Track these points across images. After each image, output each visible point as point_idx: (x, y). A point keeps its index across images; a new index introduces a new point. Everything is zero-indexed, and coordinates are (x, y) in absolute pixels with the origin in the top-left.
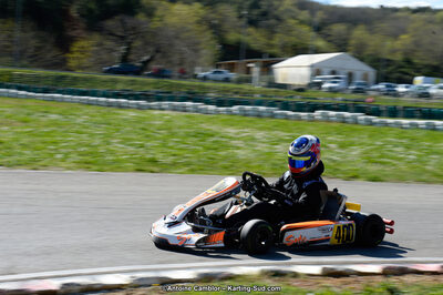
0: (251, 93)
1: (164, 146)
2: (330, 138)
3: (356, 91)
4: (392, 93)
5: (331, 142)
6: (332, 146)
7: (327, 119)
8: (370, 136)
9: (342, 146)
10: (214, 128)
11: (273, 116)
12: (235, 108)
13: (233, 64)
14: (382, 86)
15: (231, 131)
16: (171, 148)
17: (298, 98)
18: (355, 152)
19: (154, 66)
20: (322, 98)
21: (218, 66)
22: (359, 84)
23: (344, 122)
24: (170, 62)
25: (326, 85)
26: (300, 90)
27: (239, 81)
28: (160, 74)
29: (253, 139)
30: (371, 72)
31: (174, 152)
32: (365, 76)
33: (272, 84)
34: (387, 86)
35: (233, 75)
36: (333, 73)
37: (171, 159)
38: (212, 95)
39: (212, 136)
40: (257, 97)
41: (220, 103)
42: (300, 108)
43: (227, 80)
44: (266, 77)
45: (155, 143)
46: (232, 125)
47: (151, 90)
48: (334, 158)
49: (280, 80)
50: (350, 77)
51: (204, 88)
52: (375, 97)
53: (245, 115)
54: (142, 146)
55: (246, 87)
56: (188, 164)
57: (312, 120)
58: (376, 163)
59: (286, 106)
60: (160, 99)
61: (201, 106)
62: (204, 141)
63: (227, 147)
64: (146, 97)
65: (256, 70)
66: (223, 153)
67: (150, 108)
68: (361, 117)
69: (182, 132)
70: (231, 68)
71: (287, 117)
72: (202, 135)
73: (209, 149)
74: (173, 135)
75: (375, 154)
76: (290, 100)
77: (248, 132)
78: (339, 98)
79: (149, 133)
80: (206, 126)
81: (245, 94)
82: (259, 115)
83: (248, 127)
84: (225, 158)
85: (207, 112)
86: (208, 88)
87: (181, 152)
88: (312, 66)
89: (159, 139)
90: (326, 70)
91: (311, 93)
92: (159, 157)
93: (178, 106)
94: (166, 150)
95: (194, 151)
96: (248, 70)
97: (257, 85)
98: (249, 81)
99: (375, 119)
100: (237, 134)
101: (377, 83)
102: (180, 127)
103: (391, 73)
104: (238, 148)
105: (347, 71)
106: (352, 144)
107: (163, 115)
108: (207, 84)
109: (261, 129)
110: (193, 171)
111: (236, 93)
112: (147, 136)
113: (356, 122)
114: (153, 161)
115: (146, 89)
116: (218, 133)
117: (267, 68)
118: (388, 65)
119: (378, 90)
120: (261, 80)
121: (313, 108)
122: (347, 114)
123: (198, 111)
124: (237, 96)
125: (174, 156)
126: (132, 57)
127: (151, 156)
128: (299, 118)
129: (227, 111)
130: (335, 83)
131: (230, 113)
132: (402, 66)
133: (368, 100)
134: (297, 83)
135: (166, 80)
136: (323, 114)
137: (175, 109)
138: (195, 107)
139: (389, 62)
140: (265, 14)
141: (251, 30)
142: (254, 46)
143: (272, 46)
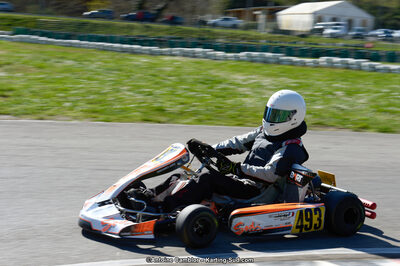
0: (257, 39)
1: (173, 93)
2: (336, 85)
3: (356, 37)
4: (389, 38)
5: (338, 89)
6: (339, 93)
7: (332, 65)
8: (376, 83)
9: (349, 93)
10: (222, 74)
11: (279, 62)
12: (242, 54)
13: (240, 11)
14: (380, 32)
15: (239, 77)
16: (180, 96)
17: (302, 44)
18: (362, 100)
19: (167, 14)
20: (325, 44)
21: (226, 13)
22: (359, 30)
23: (348, 68)
24: (183, 10)
25: (328, 31)
26: (303, 36)
27: (247, 28)
28: (173, 21)
29: (260, 86)
30: (369, 19)
31: (182, 100)
32: (364, 23)
33: (277, 30)
34: (386, 32)
35: (240, 22)
36: (334, 20)
37: (179, 108)
38: (221, 41)
39: (220, 83)
40: (263, 42)
41: (228, 49)
42: (303, 53)
43: (235, 27)
44: (272, 24)
45: (165, 91)
46: (239, 71)
47: (164, 35)
48: (342, 106)
49: (284, 26)
50: (350, 24)
51: (214, 34)
52: (373, 42)
53: (252, 61)
54: (150, 94)
55: (252, 33)
56: (195, 113)
57: (317, 66)
58: (385, 112)
59: (290, 52)
60: (172, 45)
61: (210, 52)
62: (212, 88)
63: (234, 95)
64: (160, 43)
65: (262, 17)
66: (230, 101)
67: (162, 54)
68: (365, 63)
69: (190, 79)
70: (239, 15)
71: (293, 63)
72: (210, 82)
73: (217, 97)
74: (182, 81)
75: (383, 102)
76: (294, 45)
77: (255, 79)
78: (340, 44)
79: (158, 80)
80: (214, 73)
81: (251, 40)
82: (266, 61)
83: (254, 73)
84: (233, 107)
85: (216, 58)
86: (218, 34)
87: (189, 101)
88: (315, 13)
89: (169, 86)
90: (327, 17)
91: (314, 39)
92: (167, 105)
93: (188, 52)
94: (174, 98)
95: (202, 99)
96: (255, 18)
97: (263, 32)
98: (255, 27)
99: (379, 65)
100: (244, 81)
101: (375, 28)
102: (189, 74)
103: (387, 19)
104: (246, 96)
105: (347, 18)
106: (358, 91)
107: (173, 61)
108: (216, 30)
109: (268, 75)
110: (200, 121)
111: (243, 39)
112: (157, 83)
113: (360, 68)
114: (161, 110)
115: (161, 34)
116: (225, 80)
117: (272, 16)
118: (385, 13)
119: (376, 36)
120: (266, 27)
121: (317, 54)
122: (351, 60)
123: (207, 57)
124: (245, 42)
125: (182, 104)
126: (147, 5)
127: (159, 105)
128: (304, 64)
129: (235, 57)
130: (336, 29)
131: (238, 59)
132: (396, 14)
133: (367, 45)
134: (300, 29)
135: (179, 26)
136: (328, 61)
137: (185, 55)
138: (204, 53)
139: (385, 10)
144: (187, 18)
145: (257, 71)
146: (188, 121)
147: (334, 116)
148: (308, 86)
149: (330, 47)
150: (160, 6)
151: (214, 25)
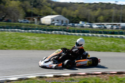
0: (35, 26)
1: (9, 42)
2: (57, 39)
3: (64, 26)
4: (73, 26)
5: (57, 40)
6: (57, 41)
7: (56, 33)
8: (68, 38)
9: (60, 41)
10: (24, 36)
11: (41, 33)
12: (30, 31)
13: (29, 18)
14: (71, 24)
15: (29, 37)
16: (11, 42)
17: (48, 28)
18: (64, 42)
19: (6, 19)
20: (55, 28)
21: (25, 19)
22: (65, 24)
23: (60, 34)
24: (11, 18)
25: (56, 24)
26: (49, 25)
27: (31, 23)
28: (8, 21)
29: (35, 39)
30: (68, 20)
32: (66, 21)
33: (41, 24)
34: (72, 24)
35: (29, 21)
36: (58, 20)
37: (11, 46)
38: (23, 27)
39: (23, 39)
40: (36, 27)
41: (25, 29)
42: (48, 30)
43: (28, 23)
44: (39, 22)
45: (6, 41)
46: (29, 36)
47: (5, 26)
48: (58, 44)
49: (43, 23)
50: (62, 22)
51: (21, 25)
52: (69, 27)
53: (33, 33)
54: (2, 42)
55: (33, 25)
56: (16, 47)
57: (52, 34)
58: (69, 45)
59: (44, 30)
60: (8, 28)
61: (20, 30)
62: (21, 40)
63: (28, 42)
64: (4, 28)
65: (36, 20)
66: (26, 44)
67: (5, 31)
68: (65, 33)
69: (14, 38)
70: (29, 19)
71: (45, 33)
72: (20, 39)
73: (22, 42)
74: (12, 39)
75: (69, 43)
76: (46, 28)
77: (33, 37)
78: (59, 28)
79: (4, 38)
80: (21, 36)
81: (33, 27)
82: (37, 33)
83: (33, 36)
84: (27, 45)
85: (22, 32)
86: (22, 25)
87: (14, 44)
88: (52, 19)
89: (7, 40)
90: (56, 20)
91: (52, 26)
92: (7, 45)
93: (13, 30)
95: (18, 43)
96: (34, 20)
97: (36, 24)
98: (34, 23)
99: (69, 33)
100: (30, 38)
101: (70, 23)
102: (14, 36)
103: (73, 21)
104: (31, 42)
105: (61, 20)
106: (63, 40)
107: (8, 33)
108: (22, 24)
109: (37, 37)
110: (17, 49)
111: (30, 26)
112: (4, 39)
113: (64, 34)
114: (6, 46)
115: (4, 25)
116: (25, 38)
117: (39, 19)
118: (72, 19)
119: (70, 25)
120: (37, 23)
121: (52, 30)
122: (61, 32)
123: (19, 31)
124: (31, 27)
125: (12, 44)
127: (5, 45)
128: (48, 33)
129: (28, 31)
130: (58, 23)
131: (29, 32)
132: (76, 19)
133: (67, 28)
134: (47, 23)
135: (10, 23)
136: (55, 32)
137: (12, 31)
138: (18, 30)
139: (73, 18)
140: (38, 4)
141: (34, 8)
142: (35, 13)
143: (40, 13)
144: (13, 20)
145: (34, 35)
146: (14, 49)
147: (56, 47)
148: (49, 39)
149: (56, 28)
150: (3, 16)
151: (21, 22)
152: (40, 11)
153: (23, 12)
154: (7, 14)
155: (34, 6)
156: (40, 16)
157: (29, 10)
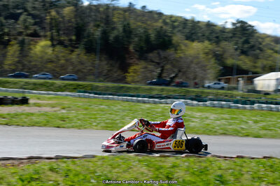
24: (188, 78)
28: (180, 85)
35: (226, 85)
43: (223, 88)
44: (250, 87)
65: (242, 82)
81: (231, 96)
96: (238, 82)
98: (236, 89)
108: (210, 91)
111: (226, 96)
117: (250, 81)
126: (164, 75)
135: (184, 88)
140: (252, 47)
141: (243, 57)
142: (244, 67)
143: (255, 67)
144: (191, 83)
150: (173, 75)
151: (209, 87)
152: (255, 63)
153: (216, 65)
154: (180, 71)
155: (244, 52)
156: (254, 73)
157: (230, 62)
